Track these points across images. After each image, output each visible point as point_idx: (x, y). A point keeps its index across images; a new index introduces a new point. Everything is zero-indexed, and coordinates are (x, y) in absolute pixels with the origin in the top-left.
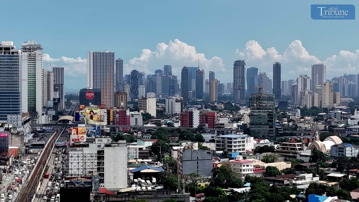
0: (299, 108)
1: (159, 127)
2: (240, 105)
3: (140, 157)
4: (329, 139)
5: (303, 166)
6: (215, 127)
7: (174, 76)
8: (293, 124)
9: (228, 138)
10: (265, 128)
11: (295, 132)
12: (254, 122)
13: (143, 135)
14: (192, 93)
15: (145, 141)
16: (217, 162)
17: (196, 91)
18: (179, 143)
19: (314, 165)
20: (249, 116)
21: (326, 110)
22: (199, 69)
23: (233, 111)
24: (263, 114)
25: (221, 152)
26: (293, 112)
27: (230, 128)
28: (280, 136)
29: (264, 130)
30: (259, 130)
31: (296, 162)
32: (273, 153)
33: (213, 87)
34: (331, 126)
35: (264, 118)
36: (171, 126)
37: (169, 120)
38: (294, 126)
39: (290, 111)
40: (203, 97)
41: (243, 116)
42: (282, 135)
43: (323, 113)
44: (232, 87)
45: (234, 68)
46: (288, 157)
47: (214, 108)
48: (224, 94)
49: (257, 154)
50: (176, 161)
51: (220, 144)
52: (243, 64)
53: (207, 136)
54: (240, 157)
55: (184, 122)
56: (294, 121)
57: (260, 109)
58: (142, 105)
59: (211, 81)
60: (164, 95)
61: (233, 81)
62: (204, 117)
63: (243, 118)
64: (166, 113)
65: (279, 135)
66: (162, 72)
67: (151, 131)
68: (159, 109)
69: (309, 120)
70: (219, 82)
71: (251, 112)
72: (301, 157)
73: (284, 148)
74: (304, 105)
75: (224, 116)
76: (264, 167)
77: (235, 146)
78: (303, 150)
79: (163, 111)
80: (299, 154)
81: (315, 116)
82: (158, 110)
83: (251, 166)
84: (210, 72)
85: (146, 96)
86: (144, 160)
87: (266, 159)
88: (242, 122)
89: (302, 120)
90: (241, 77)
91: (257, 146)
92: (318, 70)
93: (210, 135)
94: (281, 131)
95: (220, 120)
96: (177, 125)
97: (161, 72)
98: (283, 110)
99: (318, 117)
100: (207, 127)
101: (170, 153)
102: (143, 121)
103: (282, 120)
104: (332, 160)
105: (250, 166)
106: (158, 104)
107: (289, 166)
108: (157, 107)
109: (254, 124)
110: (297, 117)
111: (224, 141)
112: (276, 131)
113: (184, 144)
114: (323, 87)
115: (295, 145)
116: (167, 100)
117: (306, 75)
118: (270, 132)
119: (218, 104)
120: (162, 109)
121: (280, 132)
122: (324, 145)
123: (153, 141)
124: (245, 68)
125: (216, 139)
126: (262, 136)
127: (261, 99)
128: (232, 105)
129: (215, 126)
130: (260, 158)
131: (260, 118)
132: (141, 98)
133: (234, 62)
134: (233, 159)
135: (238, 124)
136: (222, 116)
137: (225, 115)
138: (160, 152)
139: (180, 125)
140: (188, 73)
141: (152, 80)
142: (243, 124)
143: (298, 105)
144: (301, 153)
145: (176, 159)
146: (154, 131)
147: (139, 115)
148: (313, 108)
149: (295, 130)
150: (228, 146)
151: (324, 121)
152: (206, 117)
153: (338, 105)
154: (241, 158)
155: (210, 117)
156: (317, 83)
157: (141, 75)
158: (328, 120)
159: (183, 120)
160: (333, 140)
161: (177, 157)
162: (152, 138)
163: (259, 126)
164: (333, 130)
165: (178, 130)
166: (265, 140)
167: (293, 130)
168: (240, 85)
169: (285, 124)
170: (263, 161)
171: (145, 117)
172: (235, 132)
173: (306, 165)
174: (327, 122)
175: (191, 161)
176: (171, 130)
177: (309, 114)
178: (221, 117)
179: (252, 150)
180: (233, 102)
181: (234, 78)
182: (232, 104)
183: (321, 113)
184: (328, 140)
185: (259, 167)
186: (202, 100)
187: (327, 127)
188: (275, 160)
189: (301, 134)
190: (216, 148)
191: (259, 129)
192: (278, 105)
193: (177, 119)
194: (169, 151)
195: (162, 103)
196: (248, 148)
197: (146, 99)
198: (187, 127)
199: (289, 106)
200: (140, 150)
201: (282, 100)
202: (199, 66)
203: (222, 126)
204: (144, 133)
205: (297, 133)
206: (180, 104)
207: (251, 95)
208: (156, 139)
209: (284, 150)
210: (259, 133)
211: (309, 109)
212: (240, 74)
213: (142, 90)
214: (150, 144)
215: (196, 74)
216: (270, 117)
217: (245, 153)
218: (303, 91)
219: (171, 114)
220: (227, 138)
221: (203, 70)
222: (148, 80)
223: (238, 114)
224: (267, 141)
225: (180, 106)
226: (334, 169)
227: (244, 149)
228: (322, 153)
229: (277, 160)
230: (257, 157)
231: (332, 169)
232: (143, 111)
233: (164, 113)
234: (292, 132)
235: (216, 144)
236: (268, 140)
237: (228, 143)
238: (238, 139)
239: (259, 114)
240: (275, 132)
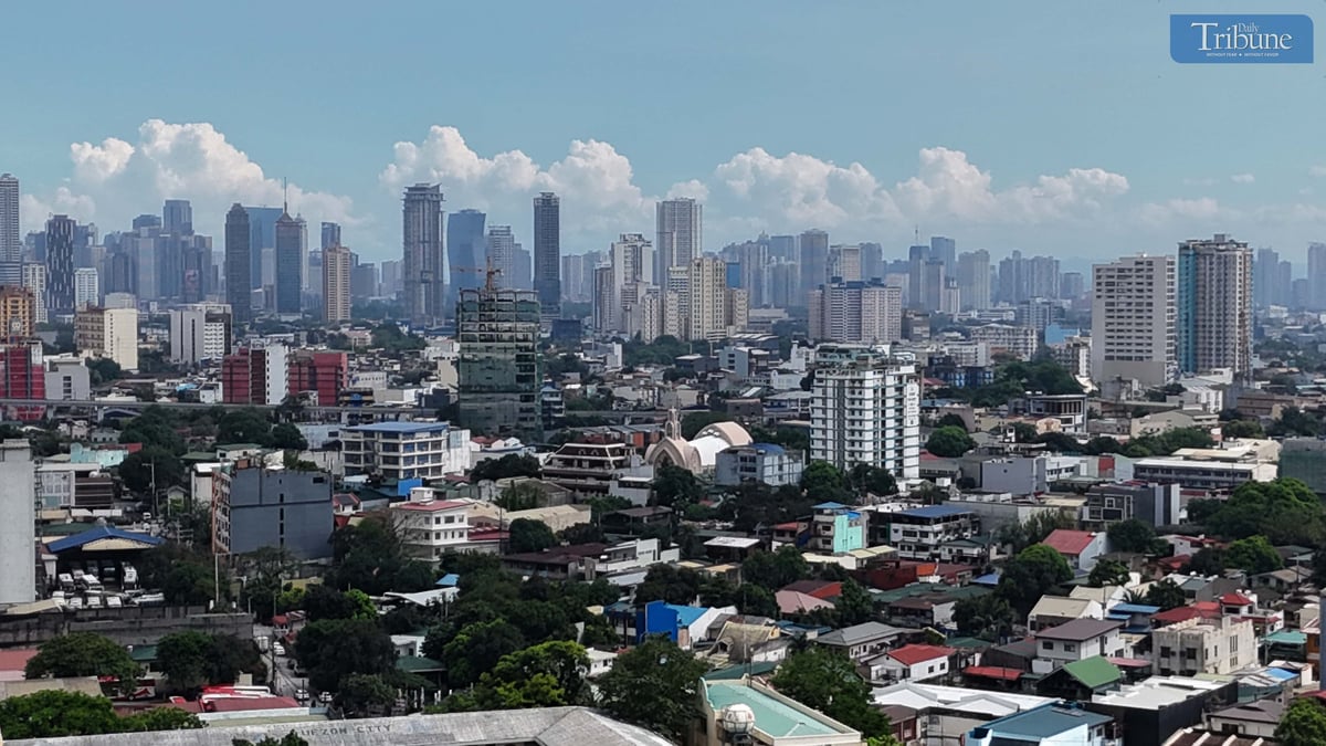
0: (618, 340)
1: (150, 403)
2: (428, 333)
3: (81, 503)
4: (711, 431)
5: (628, 517)
6: (341, 402)
7: (200, 237)
8: (599, 390)
9: (387, 434)
10: (507, 402)
11: (604, 414)
12: (473, 383)
13: (90, 432)
14: (263, 295)
15: (100, 448)
16: (349, 511)
17: (278, 289)
18: (219, 452)
19: (666, 514)
20: (456, 363)
21: (701, 346)
22: (286, 214)
23: (401, 353)
24: (501, 356)
25: (362, 478)
26: (598, 352)
27: (394, 406)
28: (555, 427)
29: (506, 409)
30: (487, 408)
31: (605, 506)
32: (534, 479)
33: (334, 274)
34: (718, 394)
35: (506, 370)
36: (190, 402)
37: (184, 382)
38: (602, 396)
39: (590, 349)
40: (302, 309)
41: (435, 366)
42: (562, 423)
43: (693, 354)
44: (399, 274)
45: (404, 211)
46: (581, 491)
47: (339, 342)
48: (371, 298)
49: (481, 483)
50: (207, 510)
51: (360, 455)
52: (435, 198)
53: (315, 433)
54: (423, 491)
55: (235, 384)
56: (602, 381)
57: (493, 341)
58: (89, 333)
59: (329, 254)
60: (165, 302)
61: (402, 257)
62: (305, 370)
63: (434, 372)
64: (172, 360)
65: (553, 423)
66: (160, 224)
67: (121, 419)
68: (149, 346)
69: (649, 377)
70: (354, 257)
71: (462, 348)
72: (622, 489)
73: (568, 463)
74: (635, 333)
75: (371, 367)
76: (501, 523)
77: (409, 460)
78: (629, 466)
79: (161, 354)
80: (616, 479)
81: (670, 364)
82: (146, 349)
83: (461, 520)
84: (323, 224)
85: (102, 301)
86: (97, 513)
87: (510, 497)
88: (434, 385)
89: (626, 377)
90: (429, 242)
91: (482, 458)
92: (677, 217)
93: (326, 426)
94: (560, 411)
95: (358, 379)
96: (211, 398)
97: (153, 224)
98: (566, 348)
99: (677, 366)
100: (314, 402)
101: (188, 486)
102: (91, 387)
103: (564, 377)
104: (720, 497)
105: (456, 520)
106: (143, 331)
107: (585, 517)
108: (141, 340)
109: (473, 389)
110: (613, 368)
111: (373, 443)
112: (544, 411)
113: (234, 455)
114: (693, 272)
115: (602, 452)
116: (175, 316)
117: (640, 236)
118: (524, 415)
119: (352, 329)
120: (158, 346)
121: (557, 415)
122: (696, 450)
123: (126, 448)
124: (442, 209)
125: (344, 438)
126: (497, 427)
127: (493, 307)
128: (399, 334)
129: (341, 398)
130: (491, 496)
131: (490, 368)
132: (85, 310)
133: (406, 190)
134: (402, 499)
135: (420, 391)
136: (364, 368)
137: (377, 363)
138: (152, 484)
139: (220, 397)
140: (248, 226)
141: (123, 251)
142: (434, 390)
143: (615, 332)
144: (622, 476)
145: (206, 505)
146: (131, 419)
147: (78, 363)
148: (664, 339)
149: (605, 409)
150: (386, 460)
151: (697, 381)
152: (310, 368)
153: (738, 330)
154: (427, 495)
155: (326, 370)
156: (675, 264)
157: (85, 234)
158: (710, 375)
159: (231, 381)
160: (723, 436)
161: (210, 499)
162: (121, 441)
163: (489, 395)
164: (726, 405)
165: (214, 412)
166: (507, 442)
167: (598, 410)
168: (427, 269)
169: (574, 390)
170: (500, 503)
171: (97, 374)
172: (408, 416)
173: (640, 515)
174: (704, 384)
175: (258, 508)
176: (189, 412)
177: (649, 359)
178: (360, 370)
179: (467, 472)
180: (403, 323)
181: (405, 244)
182: (401, 328)
183: (688, 354)
184: (710, 434)
185: (488, 525)
186: (298, 317)
187: (706, 396)
188: (540, 502)
189: (623, 420)
190: (346, 468)
191: (488, 404)
192: (552, 333)
193: (210, 377)
194: (184, 479)
195: (158, 327)
196: (453, 466)
197: (100, 310)
198: (248, 403)
199: (586, 337)
200: (79, 479)
201: (565, 316)
202: (286, 204)
203: (365, 398)
204: (95, 424)
205: (612, 419)
206: (222, 327)
207: (462, 295)
208: (137, 442)
209: (569, 469)
210: (489, 418)
211: (651, 345)
212: (426, 232)
213: (87, 284)
214: (115, 458)
215: (275, 230)
216: (526, 366)
217: (444, 483)
218: (632, 287)
219: (190, 362)
220: (381, 435)
221: (302, 216)
222: (108, 251)
223: (419, 360)
224: (513, 442)
225: (223, 337)
226: (725, 524)
227: (438, 470)
228: (690, 473)
229: (544, 499)
230: (483, 494)
231: (719, 525)
232: (92, 352)
233: (165, 359)
234: (594, 413)
235: (346, 455)
236: (518, 441)
237: (384, 450)
238: (417, 435)
239: (489, 354)
240: (540, 414)
